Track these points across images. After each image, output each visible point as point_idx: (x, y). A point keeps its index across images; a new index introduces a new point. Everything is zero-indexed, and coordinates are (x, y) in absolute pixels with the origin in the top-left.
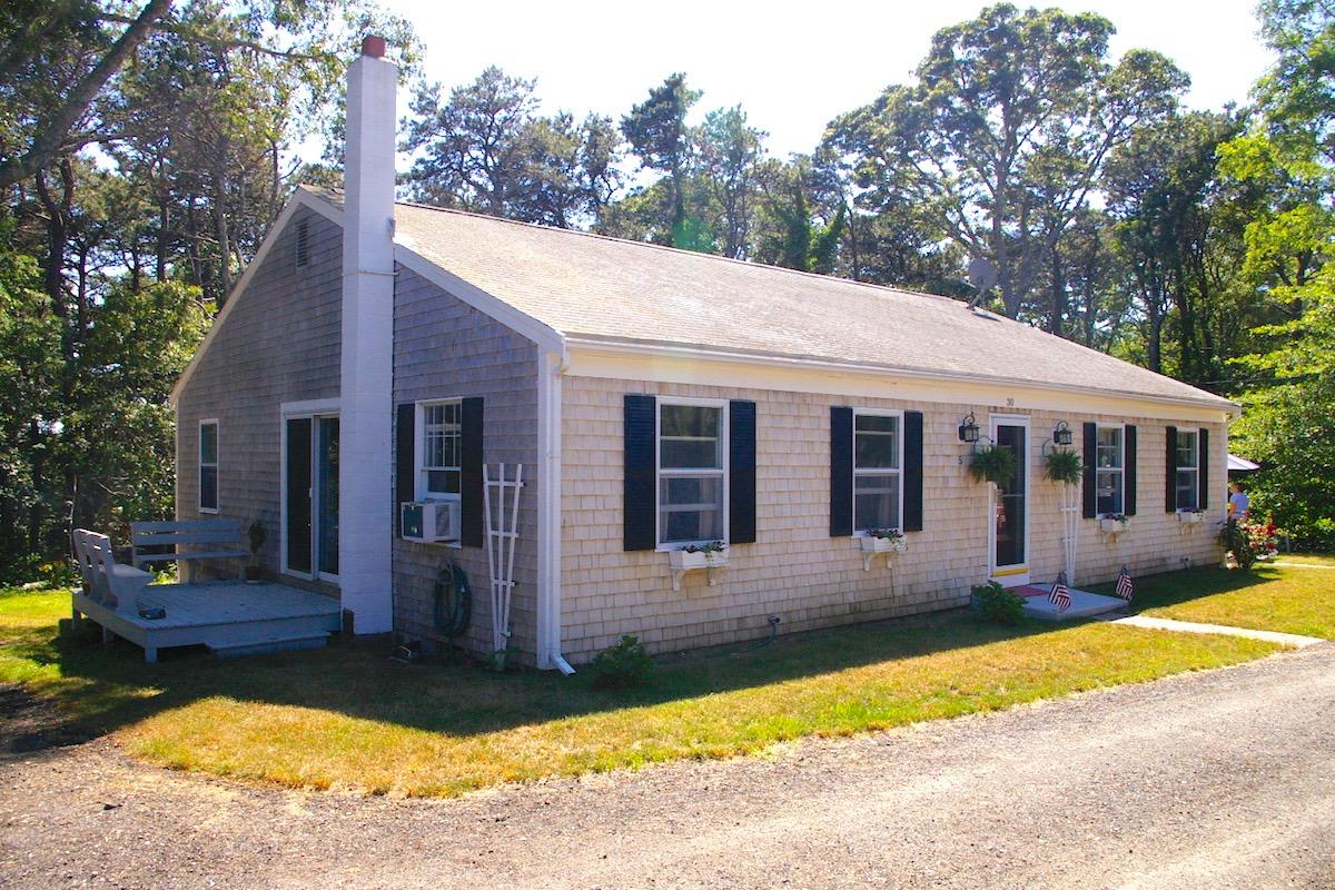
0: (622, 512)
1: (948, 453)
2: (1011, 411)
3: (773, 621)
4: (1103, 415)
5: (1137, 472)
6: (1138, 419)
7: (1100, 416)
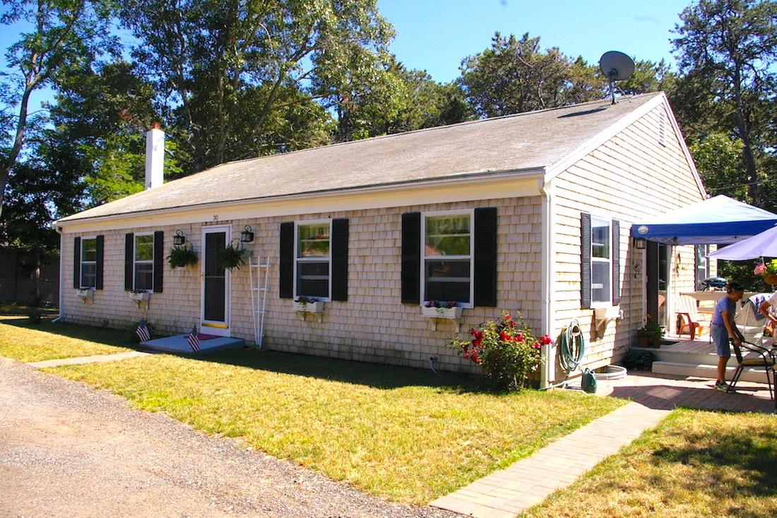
0: (73, 275)
2: (217, 223)
4: (304, 215)
5: (350, 261)
6: (354, 211)
7: (301, 216)
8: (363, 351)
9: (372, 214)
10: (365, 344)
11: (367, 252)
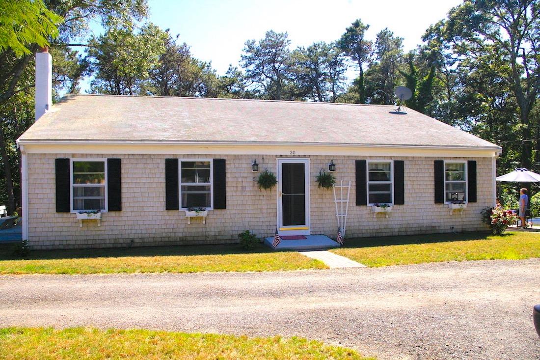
0: (55, 199)
1: (245, 176)
2: (294, 156)
3: (132, 241)
4: (373, 156)
5: (405, 183)
6: (406, 157)
7: (370, 157)
8: (413, 229)
9: (417, 159)
10: (415, 225)
11: (415, 179)
